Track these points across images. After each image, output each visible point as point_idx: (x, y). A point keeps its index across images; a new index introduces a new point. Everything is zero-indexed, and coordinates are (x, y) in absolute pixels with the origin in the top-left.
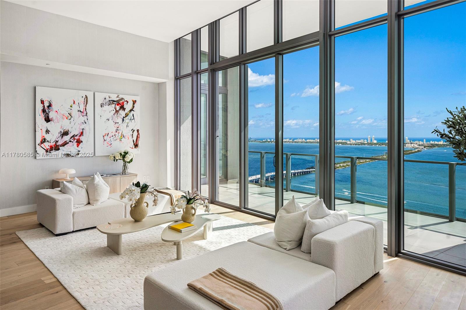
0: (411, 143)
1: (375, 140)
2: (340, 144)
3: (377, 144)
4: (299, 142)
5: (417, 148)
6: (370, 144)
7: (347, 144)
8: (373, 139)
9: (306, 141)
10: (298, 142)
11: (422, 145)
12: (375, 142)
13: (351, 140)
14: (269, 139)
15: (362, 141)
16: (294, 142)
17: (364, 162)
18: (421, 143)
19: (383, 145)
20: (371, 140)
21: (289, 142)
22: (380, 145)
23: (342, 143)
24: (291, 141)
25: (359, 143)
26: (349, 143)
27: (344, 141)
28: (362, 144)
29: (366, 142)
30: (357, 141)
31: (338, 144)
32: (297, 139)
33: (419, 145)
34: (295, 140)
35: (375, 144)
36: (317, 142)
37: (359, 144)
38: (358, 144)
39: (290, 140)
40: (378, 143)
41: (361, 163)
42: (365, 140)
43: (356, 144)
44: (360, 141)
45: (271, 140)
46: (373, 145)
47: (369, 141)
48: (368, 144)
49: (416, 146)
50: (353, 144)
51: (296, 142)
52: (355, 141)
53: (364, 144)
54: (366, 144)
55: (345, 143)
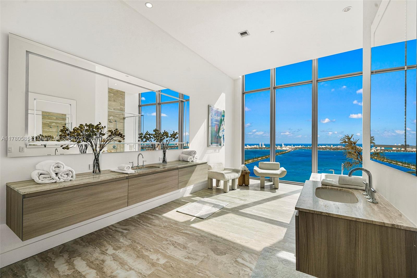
0: (285, 147)
1: (264, 145)
3: (265, 148)
5: (288, 150)
6: (261, 148)
8: (263, 145)
11: (291, 148)
12: (264, 146)
13: (248, 146)
15: (255, 146)
17: (256, 160)
18: (290, 147)
22: (267, 148)
28: (255, 148)
29: (258, 147)
30: (252, 146)
33: (290, 148)
37: (253, 149)
38: (252, 148)
41: (255, 161)
42: (258, 146)
43: (251, 149)
46: (263, 148)
47: (260, 146)
48: (259, 148)
49: (288, 149)
50: (249, 149)
52: (250, 146)
53: (257, 148)
54: (258, 148)
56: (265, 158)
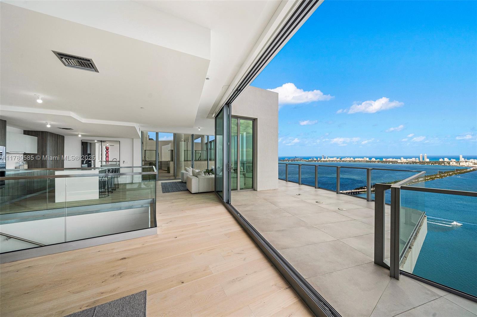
2: (391, 163)
3: (429, 163)
4: (347, 161)
6: (422, 162)
7: (398, 163)
8: (425, 157)
9: (354, 160)
10: (345, 161)
12: (428, 160)
13: (402, 159)
14: (316, 158)
15: (413, 159)
16: (342, 161)
17: (416, 182)
19: (436, 163)
20: (423, 159)
21: (336, 161)
22: (432, 163)
23: (392, 161)
24: (339, 159)
25: (410, 161)
26: (399, 161)
27: (394, 160)
28: (413, 163)
29: (418, 161)
30: (409, 160)
31: (388, 163)
32: (345, 158)
34: (343, 159)
35: (427, 162)
36: (366, 161)
37: (411, 163)
38: (409, 163)
39: (337, 159)
40: (431, 162)
42: (417, 158)
43: (407, 163)
44: (411, 160)
45: (317, 159)
46: (426, 163)
47: (421, 160)
48: (420, 162)
50: (405, 163)
51: (343, 161)
52: (406, 160)
53: (416, 163)
54: (418, 163)
55: (396, 161)
56: (429, 179)
